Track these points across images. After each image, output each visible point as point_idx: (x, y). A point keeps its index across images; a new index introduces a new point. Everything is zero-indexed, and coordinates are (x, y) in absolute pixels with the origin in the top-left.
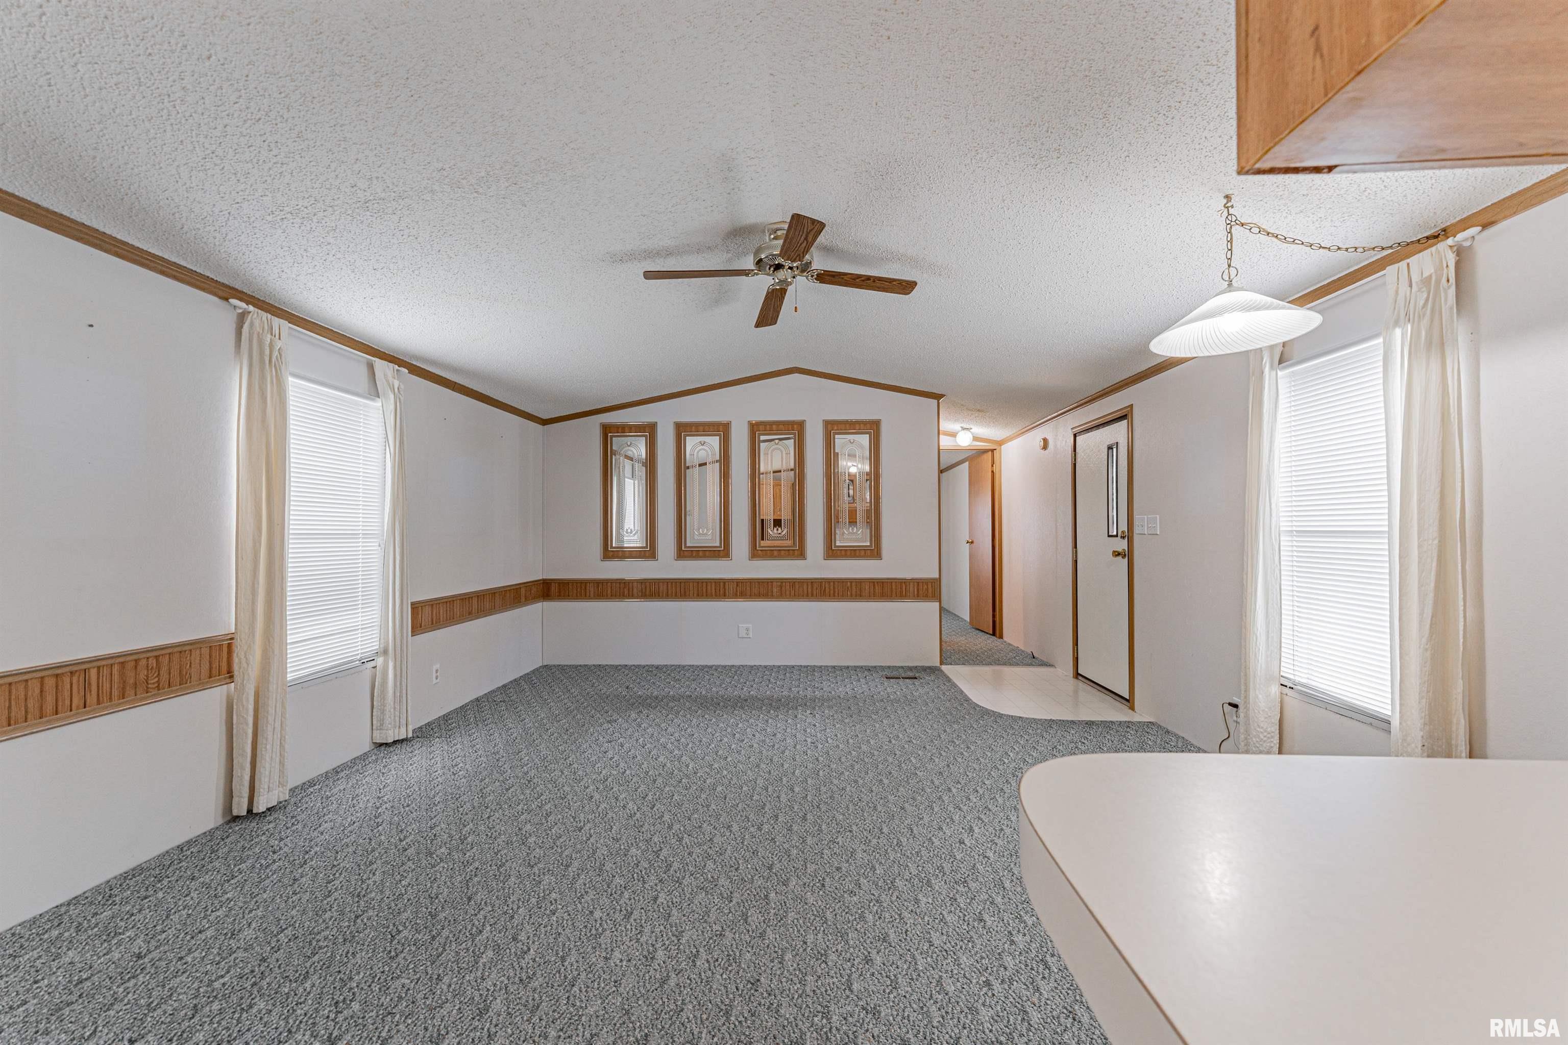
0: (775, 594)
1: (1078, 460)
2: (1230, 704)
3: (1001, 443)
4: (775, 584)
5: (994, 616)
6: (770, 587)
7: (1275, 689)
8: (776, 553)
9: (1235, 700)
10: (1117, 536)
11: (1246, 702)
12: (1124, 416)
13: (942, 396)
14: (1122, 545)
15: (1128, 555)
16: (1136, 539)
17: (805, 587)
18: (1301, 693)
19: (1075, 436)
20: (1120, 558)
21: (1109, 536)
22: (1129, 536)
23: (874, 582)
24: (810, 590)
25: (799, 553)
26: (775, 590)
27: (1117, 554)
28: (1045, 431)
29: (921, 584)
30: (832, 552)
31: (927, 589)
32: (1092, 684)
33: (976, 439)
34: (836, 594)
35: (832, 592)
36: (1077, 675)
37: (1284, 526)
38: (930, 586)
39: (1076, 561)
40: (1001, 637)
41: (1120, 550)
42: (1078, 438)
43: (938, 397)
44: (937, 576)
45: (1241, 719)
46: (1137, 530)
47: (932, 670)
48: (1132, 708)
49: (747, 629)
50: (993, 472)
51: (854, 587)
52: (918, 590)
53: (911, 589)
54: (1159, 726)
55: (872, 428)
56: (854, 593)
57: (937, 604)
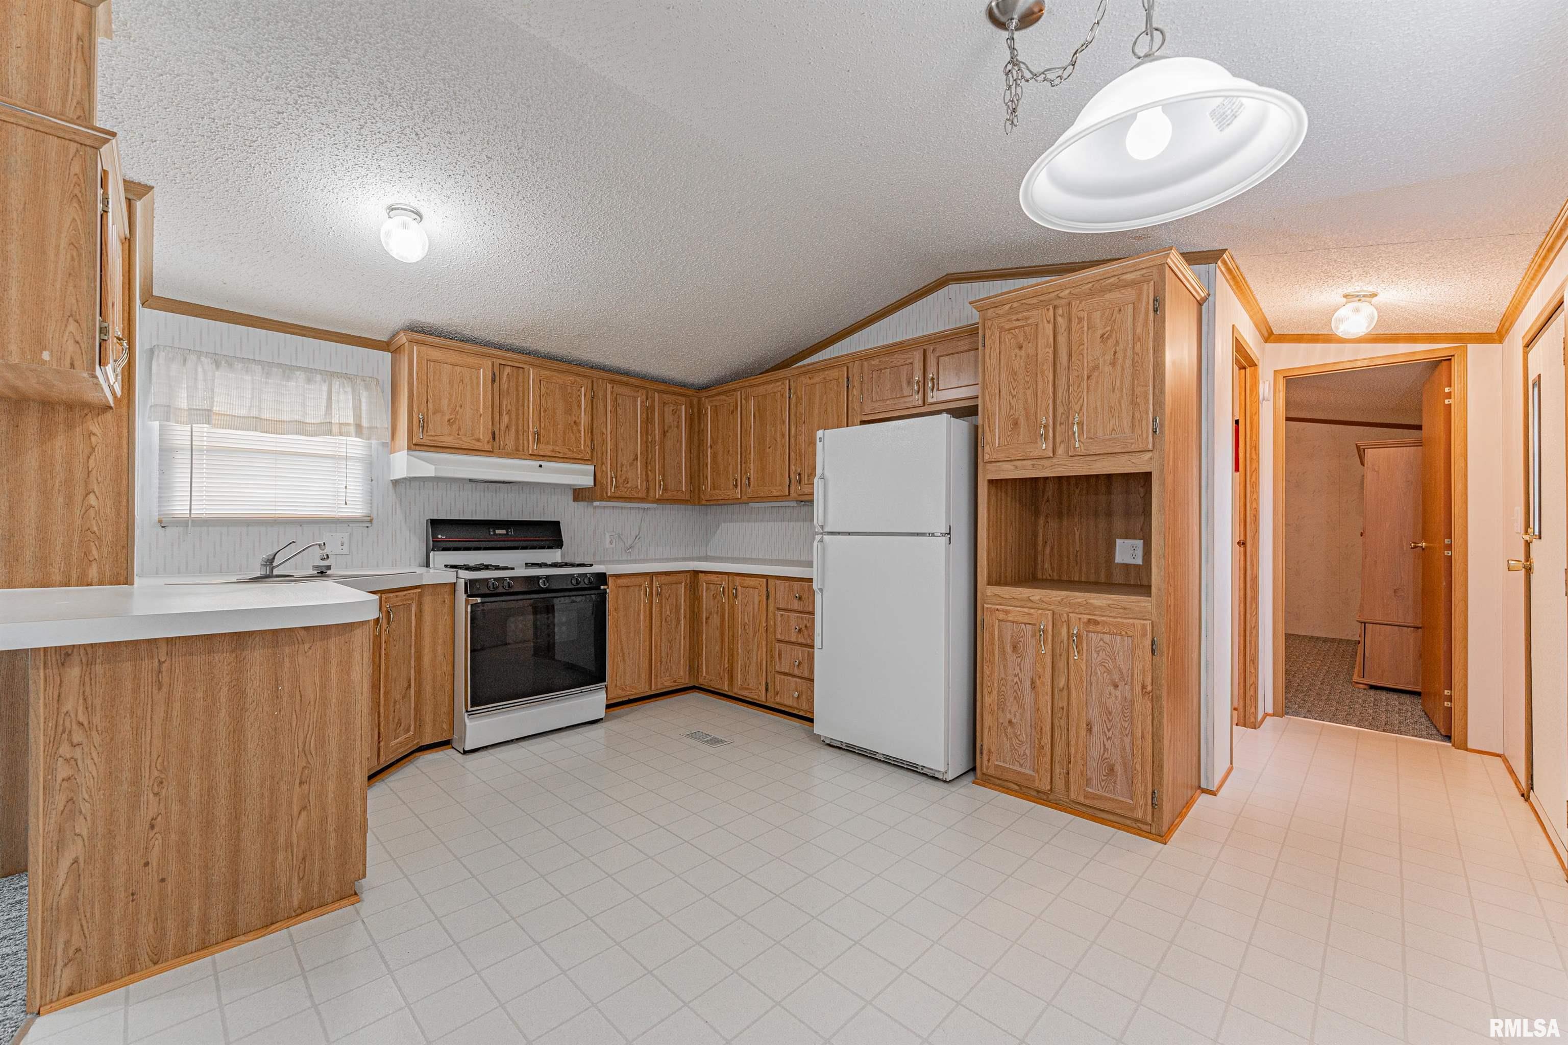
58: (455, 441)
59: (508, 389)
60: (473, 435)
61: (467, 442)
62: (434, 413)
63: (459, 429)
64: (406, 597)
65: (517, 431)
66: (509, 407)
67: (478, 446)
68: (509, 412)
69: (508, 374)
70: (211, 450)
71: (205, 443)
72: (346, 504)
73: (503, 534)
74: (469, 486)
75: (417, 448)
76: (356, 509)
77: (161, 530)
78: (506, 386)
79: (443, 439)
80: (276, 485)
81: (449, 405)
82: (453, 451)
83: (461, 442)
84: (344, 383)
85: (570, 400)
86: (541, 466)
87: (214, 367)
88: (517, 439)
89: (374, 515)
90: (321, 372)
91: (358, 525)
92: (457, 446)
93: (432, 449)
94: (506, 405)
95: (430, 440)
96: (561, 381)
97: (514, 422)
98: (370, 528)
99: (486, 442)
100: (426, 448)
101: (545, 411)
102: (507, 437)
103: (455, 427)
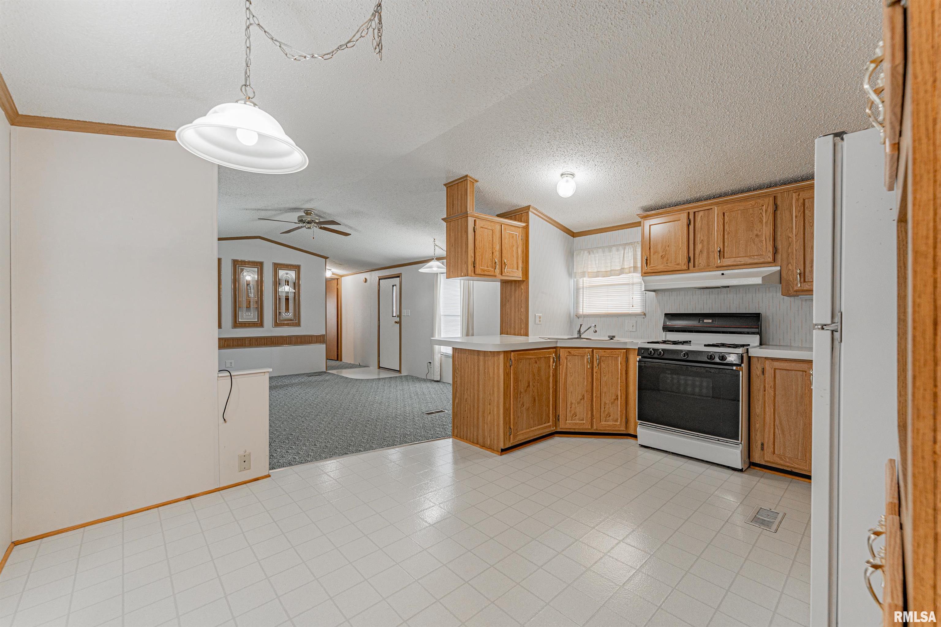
0: (247, 344)
1: (380, 288)
2: (429, 363)
3: (342, 276)
4: (246, 340)
5: (337, 352)
6: (244, 341)
7: (439, 355)
8: (247, 325)
9: (430, 361)
10: (396, 316)
11: (434, 362)
12: (398, 276)
13: (328, 258)
14: (398, 319)
15: (400, 323)
16: (402, 317)
17: (263, 341)
18: (445, 355)
19: (379, 279)
20: (397, 324)
21: (393, 316)
22: (400, 316)
23: (297, 337)
24: (265, 342)
25: (260, 324)
26: (247, 342)
27: (396, 322)
28: (367, 275)
29: (318, 337)
30: (277, 324)
31: (321, 339)
32: (384, 369)
33: (333, 274)
34: (279, 343)
35: (277, 342)
36: (379, 367)
37: (442, 314)
38: (322, 338)
39: (379, 326)
40: (341, 360)
41: (397, 321)
42: (380, 280)
43: (326, 258)
44: (325, 333)
45: (432, 366)
46: (403, 314)
47: (325, 372)
48: (401, 373)
49: (231, 363)
50: (337, 288)
51: (287, 340)
52: (317, 339)
53: (314, 339)
54: (410, 376)
55: (297, 268)
56: (288, 342)
57: (325, 345)
58: (664, 268)
59: (701, 226)
60: (675, 262)
61: (671, 266)
62: (654, 254)
63: (668, 260)
64: (612, 353)
65: (708, 253)
66: (702, 238)
67: (678, 268)
68: (702, 242)
69: (701, 216)
70: (590, 287)
71: (588, 285)
72: (633, 306)
73: (710, 323)
74: (699, 292)
75: (646, 275)
76: (638, 309)
77: (578, 319)
78: (700, 225)
79: (658, 268)
80: (608, 299)
81: (662, 247)
82: (665, 273)
83: (668, 267)
84: (630, 247)
85: (752, 219)
86: (723, 274)
87: (588, 253)
88: (708, 258)
89: (647, 313)
90: (620, 245)
91: (639, 317)
92: (666, 270)
93: (654, 274)
94: (700, 237)
95: (651, 270)
96: (742, 208)
97: (705, 248)
98: (645, 318)
99: (683, 264)
100: (650, 274)
101: (729, 233)
102: (701, 259)
103: (665, 259)
